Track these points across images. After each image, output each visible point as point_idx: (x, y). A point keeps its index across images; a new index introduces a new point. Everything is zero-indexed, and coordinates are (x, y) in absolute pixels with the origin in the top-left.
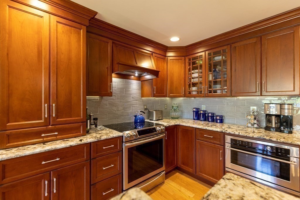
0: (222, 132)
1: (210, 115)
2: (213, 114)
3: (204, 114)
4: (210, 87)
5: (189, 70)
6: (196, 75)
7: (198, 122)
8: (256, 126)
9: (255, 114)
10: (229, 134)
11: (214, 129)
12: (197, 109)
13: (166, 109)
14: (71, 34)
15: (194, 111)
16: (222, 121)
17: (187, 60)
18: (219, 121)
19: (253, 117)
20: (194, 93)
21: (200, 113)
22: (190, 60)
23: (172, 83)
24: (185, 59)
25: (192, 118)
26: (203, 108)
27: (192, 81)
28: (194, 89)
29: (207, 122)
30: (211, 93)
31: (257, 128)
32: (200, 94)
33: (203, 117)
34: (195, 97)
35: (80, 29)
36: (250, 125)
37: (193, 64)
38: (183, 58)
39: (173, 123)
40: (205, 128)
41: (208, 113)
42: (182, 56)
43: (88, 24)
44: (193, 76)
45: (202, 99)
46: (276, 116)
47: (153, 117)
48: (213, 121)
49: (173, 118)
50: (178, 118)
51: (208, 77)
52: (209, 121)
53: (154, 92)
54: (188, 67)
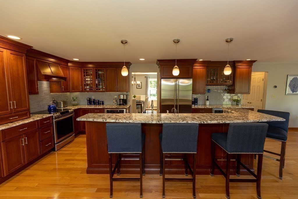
0: (103, 108)
1: (97, 101)
2: (99, 101)
3: (94, 101)
4: (97, 87)
5: (84, 76)
6: (89, 79)
7: (91, 105)
8: (116, 104)
9: (116, 99)
10: (106, 108)
11: (100, 107)
12: (90, 98)
13: (67, 99)
14: (18, 59)
15: (87, 100)
16: (103, 104)
17: (83, 70)
18: (101, 104)
19: (115, 101)
20: (88, 90)
21: (92, 101)
22: (84, 70)
23: (73, 83)
24: (81, 70)
25: (87, 104)
26: (93, 98)
27: (86, 83)
28: (88, 87)
29: (96, 105)
30: (97, 90)
31: (117, 105)
32: (91, 90)
33: (93, 103)
34: (88, 92)
35: (22, 56)
36: (114, 104)
37: (86, 73)
38: (80, 68)
39: (76, 107)
40: (95, 108)
41: (96, 101)
42: (80, 67)
43: (26, 53)
44: (86, 80)
45: (92, 93)
46: (122, 99)
47: (61, 105)
48: (98, 104)
49: (73, 105)
50: (77, 105)
51: (95, 82)
52: (96, 104)
53: (63, 89)
54: (83, 74)
